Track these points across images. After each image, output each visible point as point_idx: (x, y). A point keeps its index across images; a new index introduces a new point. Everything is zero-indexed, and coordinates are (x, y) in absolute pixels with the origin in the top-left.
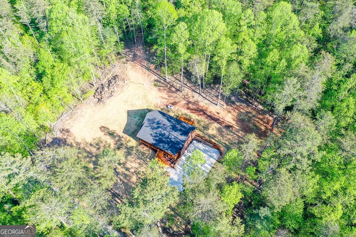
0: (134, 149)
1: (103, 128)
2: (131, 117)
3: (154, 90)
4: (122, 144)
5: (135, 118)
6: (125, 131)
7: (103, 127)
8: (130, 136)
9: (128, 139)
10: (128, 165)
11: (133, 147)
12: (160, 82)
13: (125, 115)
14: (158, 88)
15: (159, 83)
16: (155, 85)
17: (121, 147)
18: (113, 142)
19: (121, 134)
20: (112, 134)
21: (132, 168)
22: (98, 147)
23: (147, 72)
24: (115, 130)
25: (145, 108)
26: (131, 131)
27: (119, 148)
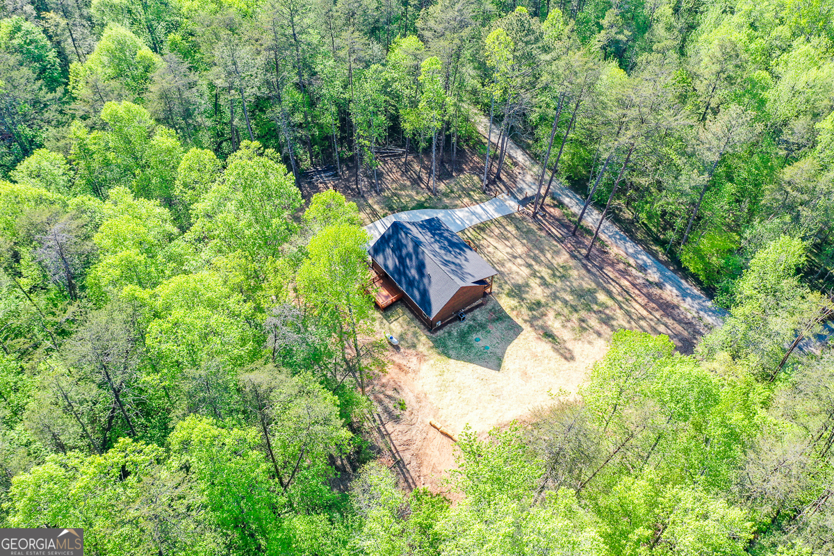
0: (506, 291)
1: (569, 357)
2: (495, 354)
3: (411, 395)
4: (531, 309)
5: (485, 347)
6: (517, 330)
7: (566, 358)
8: (509, 317)
9: (515, 313)
10: (525, 272)
11: (509, 295)
12: (386, 410)
13: (507, 362)
14: (397, 396)
15: (391, 406)
16: (402, 405)
17: (534, 304)
18: (549, 319)
19: (526, 327)
20: (548, 335)
21: (521, 265)
22: (584, 325)
23: (407, 457)
24: (540, 342)
25: (452, 361)
26: (504, 325)
27: (539, 304)
